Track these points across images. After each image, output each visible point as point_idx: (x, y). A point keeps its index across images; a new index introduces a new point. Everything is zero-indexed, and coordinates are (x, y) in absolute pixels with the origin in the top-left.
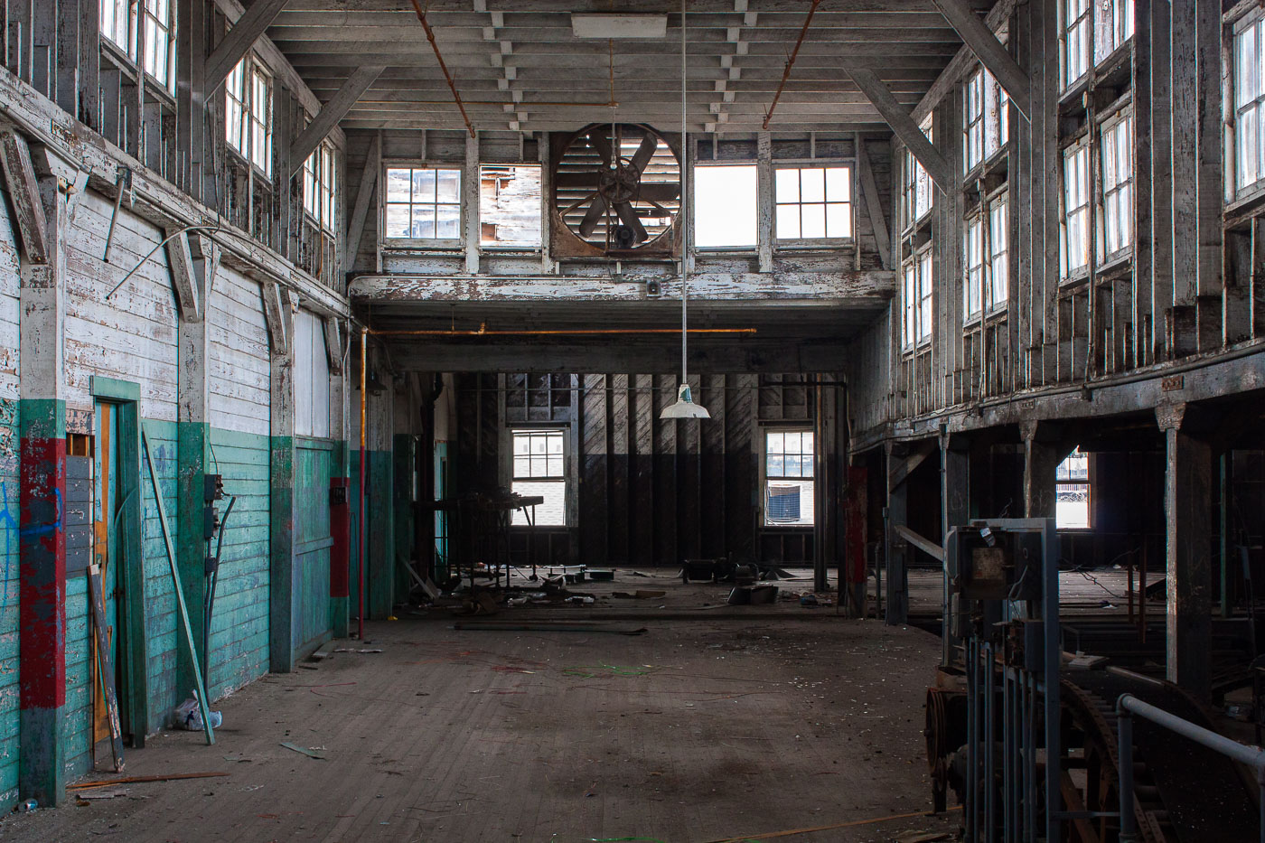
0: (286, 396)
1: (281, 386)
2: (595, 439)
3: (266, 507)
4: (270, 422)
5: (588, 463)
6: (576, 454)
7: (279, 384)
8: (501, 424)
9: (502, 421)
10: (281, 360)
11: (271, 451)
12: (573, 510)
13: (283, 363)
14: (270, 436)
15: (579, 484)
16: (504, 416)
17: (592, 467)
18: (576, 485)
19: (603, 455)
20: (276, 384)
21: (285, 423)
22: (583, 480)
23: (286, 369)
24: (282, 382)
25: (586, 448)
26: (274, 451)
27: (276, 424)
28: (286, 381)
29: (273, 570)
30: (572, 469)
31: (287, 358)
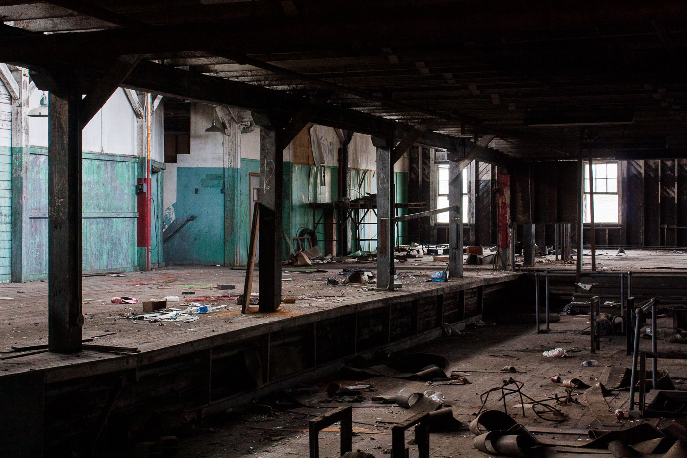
0: (20, 123)
1: (17, 118)
2: (485, 171)
3: (9, 187)
4: (12, 138)
5: (481, 185)
6: (473, 180)
7: (16, 117)
8: (432, 162)
9: (432, 160)
10: (17, 103)
11: (12, 155)
12: (472, 213)
13: (18, 105)
14: (12, 147)
15: (476, 198)
16: (434, 157)
17: (483, 188)
18: (473, 199)
19: (489, 181)
20: (14, 117)
21: (19, 139)
22: (478, 196)
23: (19, 109)
24: (17, 116)
25: (480, 176)
26: (14, 155)
27: (14, 140)
28: (19, 115)
29: (13, 223)
30: (471, 189)
31: (20, 101)
